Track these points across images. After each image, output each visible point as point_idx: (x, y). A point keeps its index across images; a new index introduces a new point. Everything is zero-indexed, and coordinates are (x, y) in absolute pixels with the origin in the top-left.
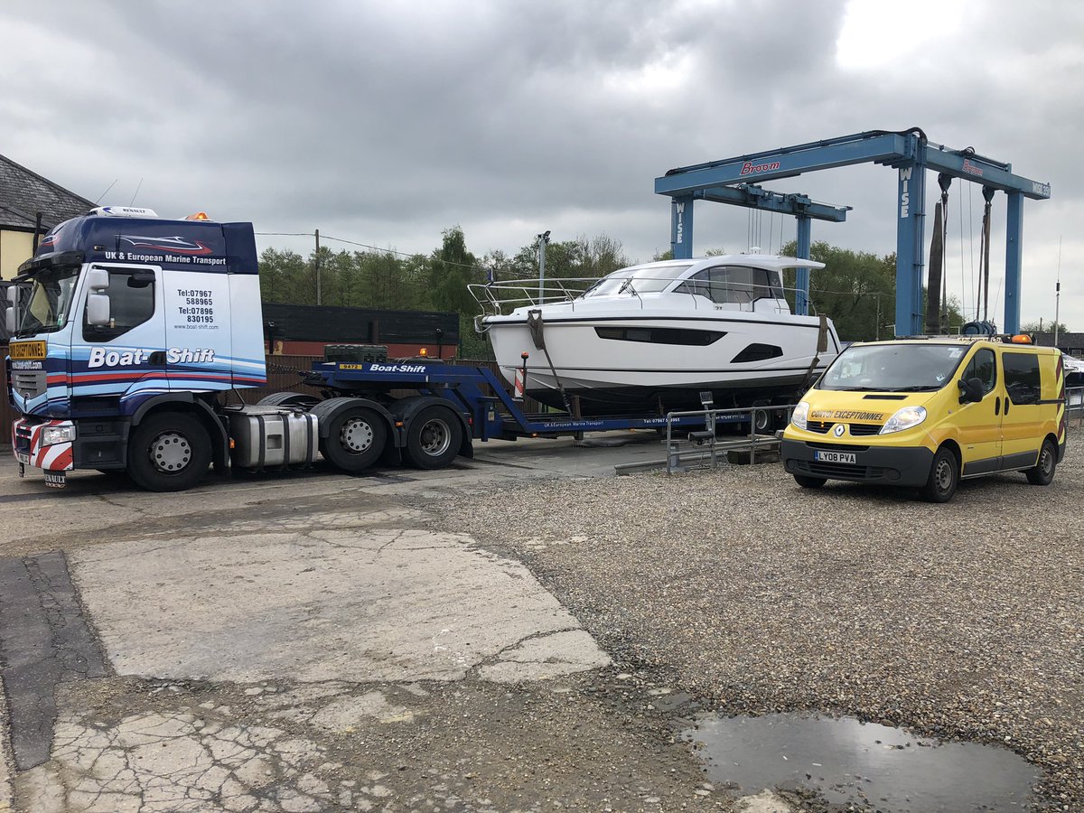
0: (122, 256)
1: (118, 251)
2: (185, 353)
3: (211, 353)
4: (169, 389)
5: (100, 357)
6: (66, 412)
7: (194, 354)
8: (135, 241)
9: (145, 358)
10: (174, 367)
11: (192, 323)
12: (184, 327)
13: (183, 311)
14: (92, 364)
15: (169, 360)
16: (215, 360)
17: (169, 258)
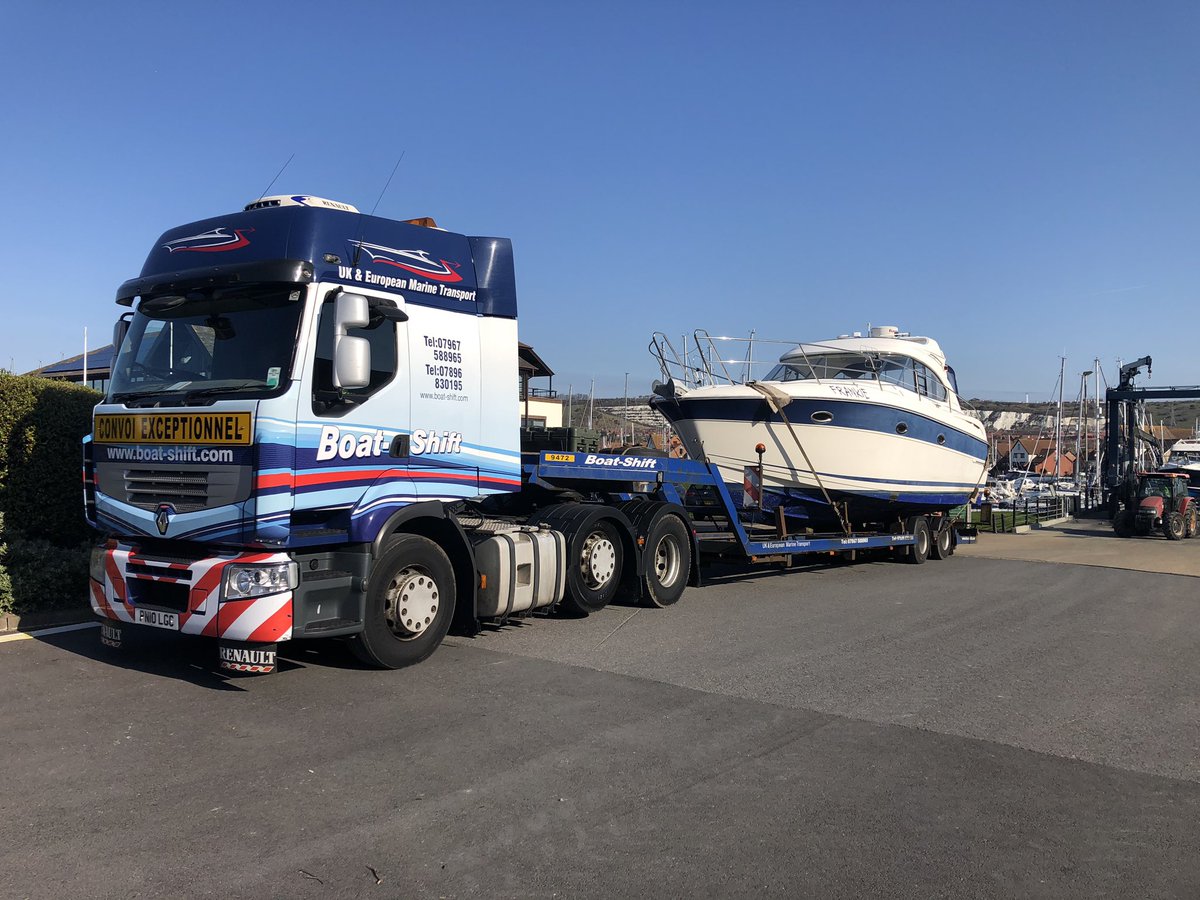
0: (358, 277)
1: (354, 267)
2: (431, 439)
3: (458, 440)
4: (417, 496)
5: (332, 442)
6: (284, 539)
7: (441, 439)
8: (375, 252)
9: (386, 446)
10: (419, 461)
11: (440, 391)
12: (431, 396)
13: (430, 370)
14: (322, 455)
15: (414, 450)
16: (464, 450)
17: (414, 285)
